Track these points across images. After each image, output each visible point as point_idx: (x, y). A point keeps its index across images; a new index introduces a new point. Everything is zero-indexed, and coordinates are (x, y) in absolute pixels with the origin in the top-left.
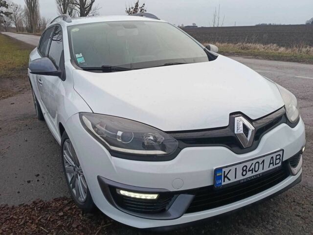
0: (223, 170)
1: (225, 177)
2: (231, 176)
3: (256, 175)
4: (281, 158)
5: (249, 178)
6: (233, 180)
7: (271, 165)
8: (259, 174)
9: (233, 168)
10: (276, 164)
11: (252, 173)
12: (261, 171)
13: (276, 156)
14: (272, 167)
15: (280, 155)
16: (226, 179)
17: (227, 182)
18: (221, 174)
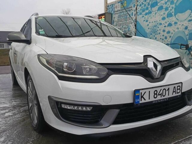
0: (141, 91)
1: (142, 97)
2: (146, 96)
3: (164, 99)
4: (181, 89)
5: (159, 100)
6: (147, 100)
7: (174, 93)
8: (166, 98)
9: (147, 91)
10: (177, 93)
11: (161, 97)
12: (167, 96)
13: (178, 86)
14: (175, 95)
15: (179, 86)
16: (142, 99)
17: (143, 101)
18: (139, 94)
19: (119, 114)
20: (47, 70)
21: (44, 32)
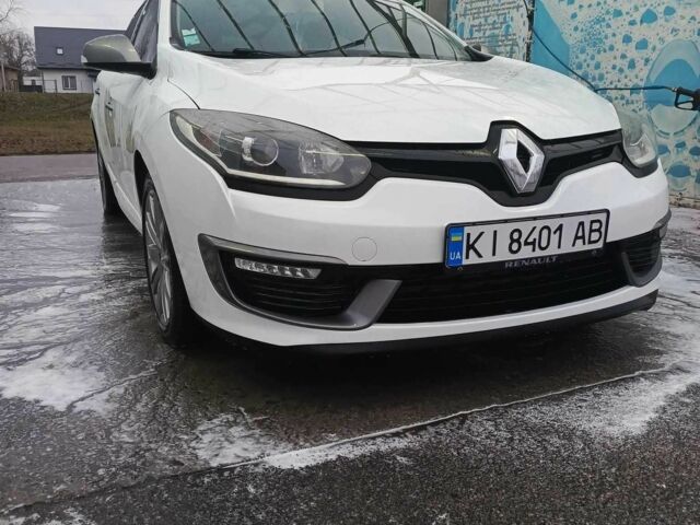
0: (467, 230)
1: (471, 247)
2: (484, 246)
3: (542, 258)
4: (603, 230)
5: (526, 259)
6: (488, 258)
7: (579, 242)
8: (550, 257)
9: (489, 229)
10: (590, 242)
11: (534, 250)
12: (553, 250)
13: (592, 222)
14: (580, 247)
15: (599, 221)
16: (471, 252)
17: (473, 259)
18: (460, 238)
19: (397, 295)
20: (196, 160)
21: (196, 37)
